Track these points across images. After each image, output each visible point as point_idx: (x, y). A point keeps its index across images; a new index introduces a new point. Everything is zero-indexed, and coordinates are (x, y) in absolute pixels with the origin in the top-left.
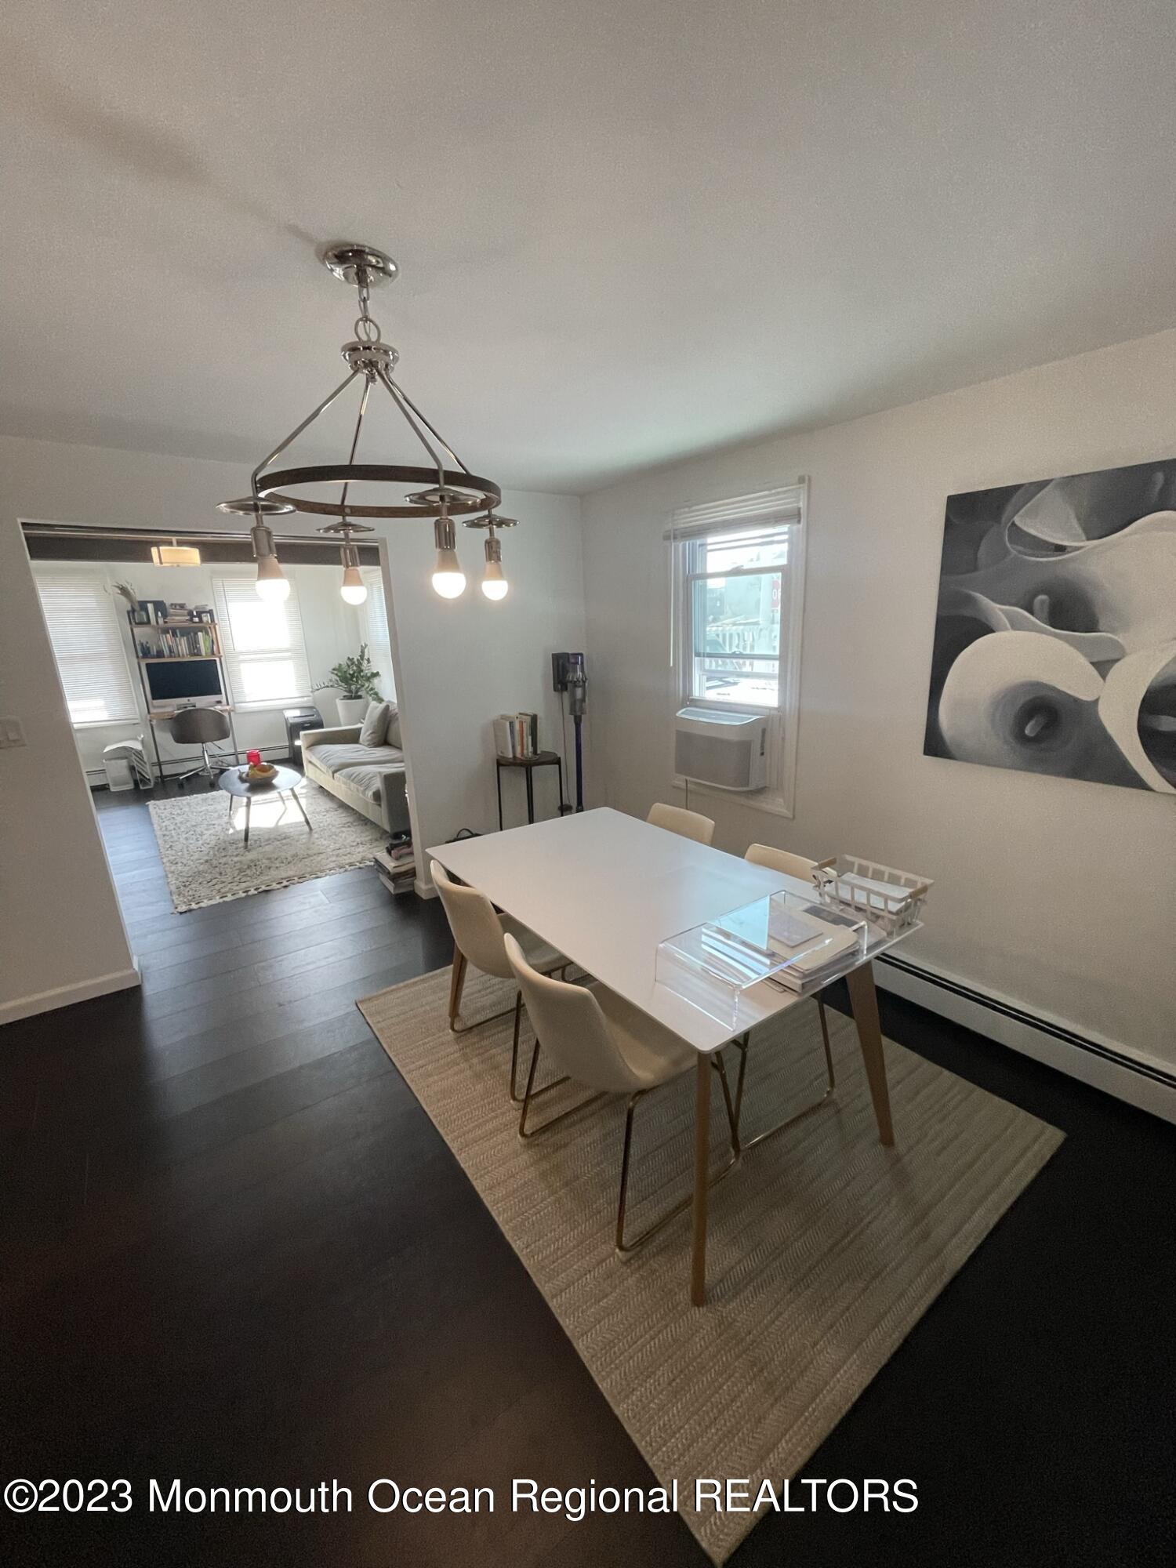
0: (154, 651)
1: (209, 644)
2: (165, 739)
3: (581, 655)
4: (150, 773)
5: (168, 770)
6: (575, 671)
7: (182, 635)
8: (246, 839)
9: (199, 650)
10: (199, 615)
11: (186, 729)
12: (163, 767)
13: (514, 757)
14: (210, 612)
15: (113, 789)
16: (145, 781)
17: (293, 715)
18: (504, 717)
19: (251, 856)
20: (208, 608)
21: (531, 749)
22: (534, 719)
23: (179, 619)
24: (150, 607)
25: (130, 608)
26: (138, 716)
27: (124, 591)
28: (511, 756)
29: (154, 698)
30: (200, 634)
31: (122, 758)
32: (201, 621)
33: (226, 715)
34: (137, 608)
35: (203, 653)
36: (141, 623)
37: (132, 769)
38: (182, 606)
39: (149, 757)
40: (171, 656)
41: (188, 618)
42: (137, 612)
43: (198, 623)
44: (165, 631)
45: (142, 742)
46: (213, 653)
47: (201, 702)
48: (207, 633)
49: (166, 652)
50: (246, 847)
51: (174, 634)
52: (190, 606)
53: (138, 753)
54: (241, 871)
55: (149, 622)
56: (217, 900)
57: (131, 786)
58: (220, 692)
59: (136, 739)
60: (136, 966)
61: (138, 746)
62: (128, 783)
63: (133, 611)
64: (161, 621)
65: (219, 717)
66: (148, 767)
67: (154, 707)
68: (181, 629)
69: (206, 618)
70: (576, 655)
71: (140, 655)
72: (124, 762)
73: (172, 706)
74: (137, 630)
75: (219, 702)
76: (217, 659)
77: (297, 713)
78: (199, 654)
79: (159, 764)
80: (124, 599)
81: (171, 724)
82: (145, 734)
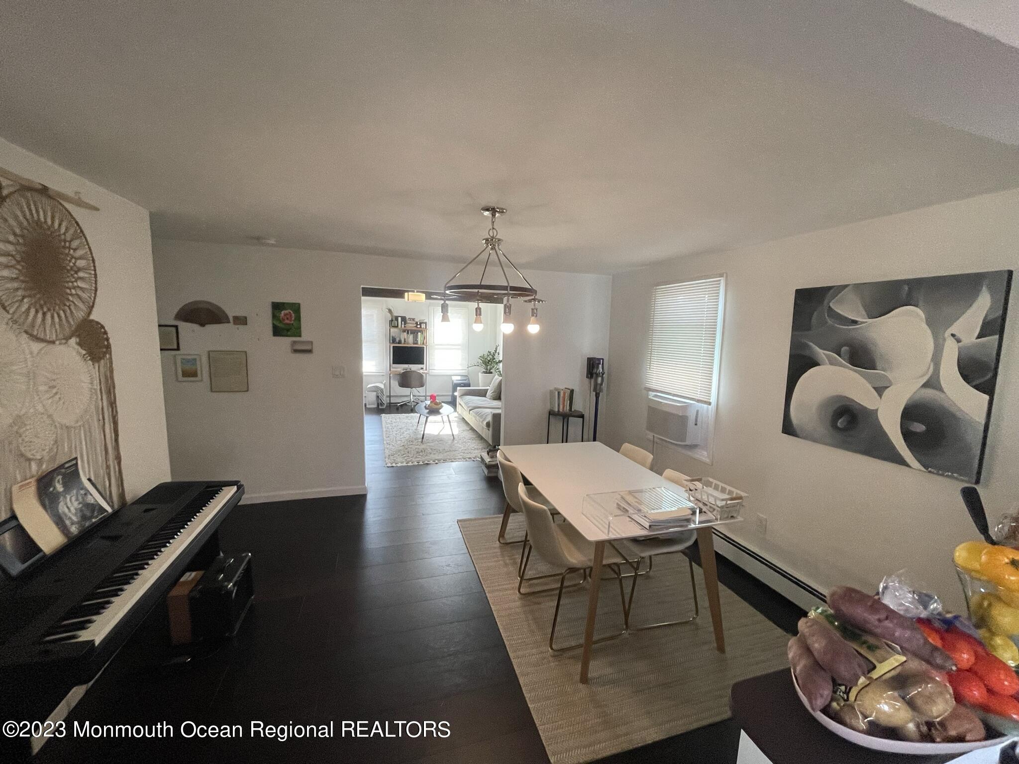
0: (397, 340)
1: (422, 339)
2: (395, 384)
3: (603, 359)
4: (385, 400)
5: (393, 400)
6: (598, 368)
7: (411, 334)
8: (423, 438)
9: (417, 341)
10: (421, 324)
11: (405, 380)
12: (391, 398)
13: (559, 411)
14: (426, 323)
15: (368, 406)
16: (382, 404)
17: (456, 379)
18: (556, 389)
19: (423, 446)
20: (425, 321)
21: (568, 408)
22: (572, 391)
23: (411, 326)
24: (400, 319)
25: (391, 319)
26: (385, 372)
27: (390, 311)
28: (557, 410)
29: (393, 363)
30: (419, 333)
31: (375, 391)
32: (421, 327)
33: (424, 375)
34: (394, 319)
35: (419, 344)
36: (394, 327)
37: (378, 397)
38: (413, 320)
39: (386, 393)
40: (404, 344)
41: (415, 325)
42: (393, 322)
43: (419, 328)
44: (404, 331)
45: (385, 385)
46: (423, 344)
47: (414, 367)
48: (422, 333)
49: (403, 341)
50: (422, 442)
51: (408, 333)
52: (417, 320)
53: (382, 390)
54: (418, 452)
55: (397, 326)
56: (404, 464)
57: (375, 406)
58: (423, 364)
59: (382, 383)
60: (366, 485)
61: (382, 386)
62: (375, 404)
63: (392, 321)
64: (403, 326)
65: (421, 376)
66: (385, 397)
67: (393, 368)
68: (411, 330)
69: (423, 326)
70: (599, 359)
71: (391, 341)
72: (375, 393)
73: (401, 368)
74: (393, 330)
75: (422, 368)
76: (425, 347)
77: (459, 378)
78: (417, 344)
79: (390, 397)
80: (389, 315)
81: (398, 377)
82: (386, 381)
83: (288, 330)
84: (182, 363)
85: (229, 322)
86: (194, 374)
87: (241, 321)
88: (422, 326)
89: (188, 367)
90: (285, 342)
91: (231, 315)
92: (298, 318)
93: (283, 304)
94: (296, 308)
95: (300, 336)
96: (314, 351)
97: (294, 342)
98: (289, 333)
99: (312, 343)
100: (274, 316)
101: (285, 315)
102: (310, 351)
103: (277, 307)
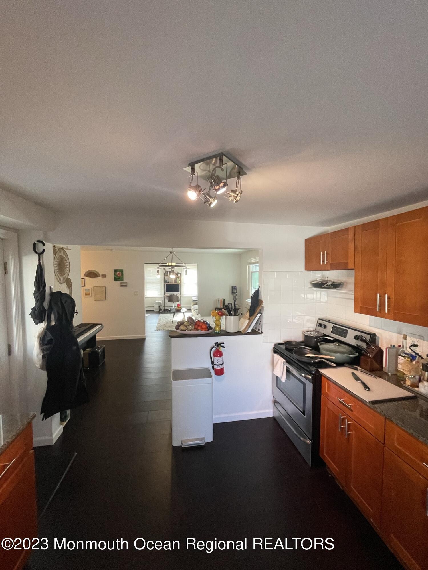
0: (168, 282)
1: (179, 281)
2: (167, 301)
3: (236, 287)
4: (163, 308)
5: (166, 308)
6: (234, 290)
8: (173, 322)
10: (178, 274)
11: (171, 299)
13: (219, 307)
14: (180, 274)
15: (155, 311)
16: (161, 310)
17: (192, 298)
18: (219, 299)
19: (172, 325)
21: (223, 306)
22: (224, 300)
24: (169, 272)
26: (163, 295)
27: (165, 269)
28: (218, 307)
29: (166, 292)
30: (177, 278)
31: (158, 304)
33: (179, 297)
34: (166, 272)
35: (177, 282)
36: (166, 276)
37: (159, 307)
39: (163, 305)
40: (171, 283)
42: (166, 274)
45: (162, 301)
47: (175, 293)
48: (179, 278)
49: (170, 282)
50: (172, 323)
53: (161, 303)
54: (169, 326)
55: (168, 275)
57: (158, 311)
58: (179, 292)
59: (161, 300)
60: (146, 335)
61: (161, 302)
62: (157, 310)
65: (177, 297)
66: (162, 306)
67: (166, 294)
70: (235, 287)
71: (165, 282)
72: (158, 305)
73: (169, 294)
74: (165, 277)
75: (179, 294)
76: (180, 284)
77: (195, 298)
78: (176, 283)
79: (165, 306)
80: (164, 271)
81: (168, 298)
82: (163, 299)
83: (119, 279)
84: (85, 291)
85: (100, 277)
86: (89, 294)
87: (104, 276)
88: (178, 275)
89: (87, 292)
90: (118, 283)
91: (101, 274)
92: (122, 274)
93: (118, 270)
94: (122, 271)
95: (123, 281)
96: (128, 286)
97: (121, 283)
98: (119, 280)
99: (127, 283)
100: (115, 274)
101: (118, 273)
102: (126, 286)
103: (116, 271)
